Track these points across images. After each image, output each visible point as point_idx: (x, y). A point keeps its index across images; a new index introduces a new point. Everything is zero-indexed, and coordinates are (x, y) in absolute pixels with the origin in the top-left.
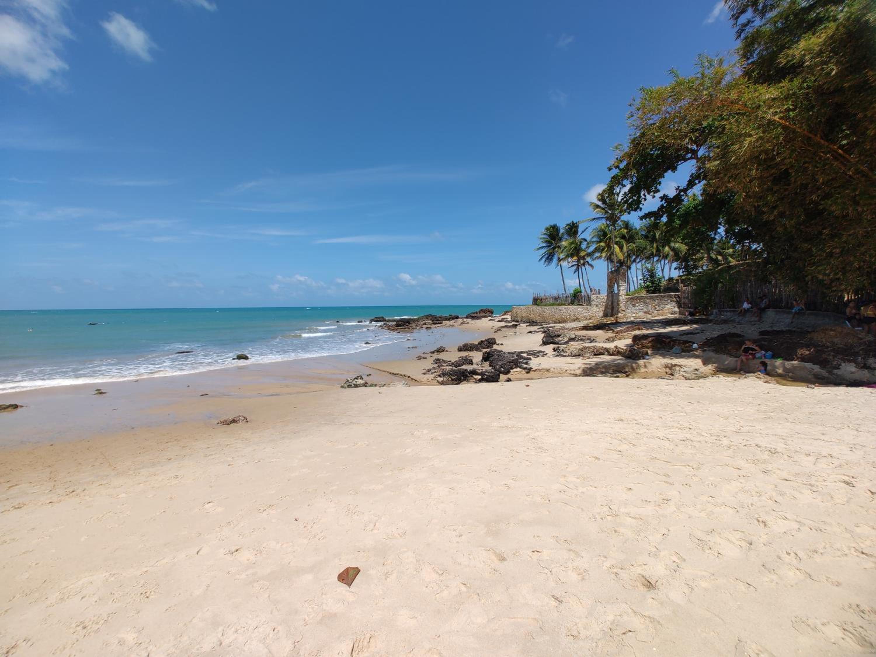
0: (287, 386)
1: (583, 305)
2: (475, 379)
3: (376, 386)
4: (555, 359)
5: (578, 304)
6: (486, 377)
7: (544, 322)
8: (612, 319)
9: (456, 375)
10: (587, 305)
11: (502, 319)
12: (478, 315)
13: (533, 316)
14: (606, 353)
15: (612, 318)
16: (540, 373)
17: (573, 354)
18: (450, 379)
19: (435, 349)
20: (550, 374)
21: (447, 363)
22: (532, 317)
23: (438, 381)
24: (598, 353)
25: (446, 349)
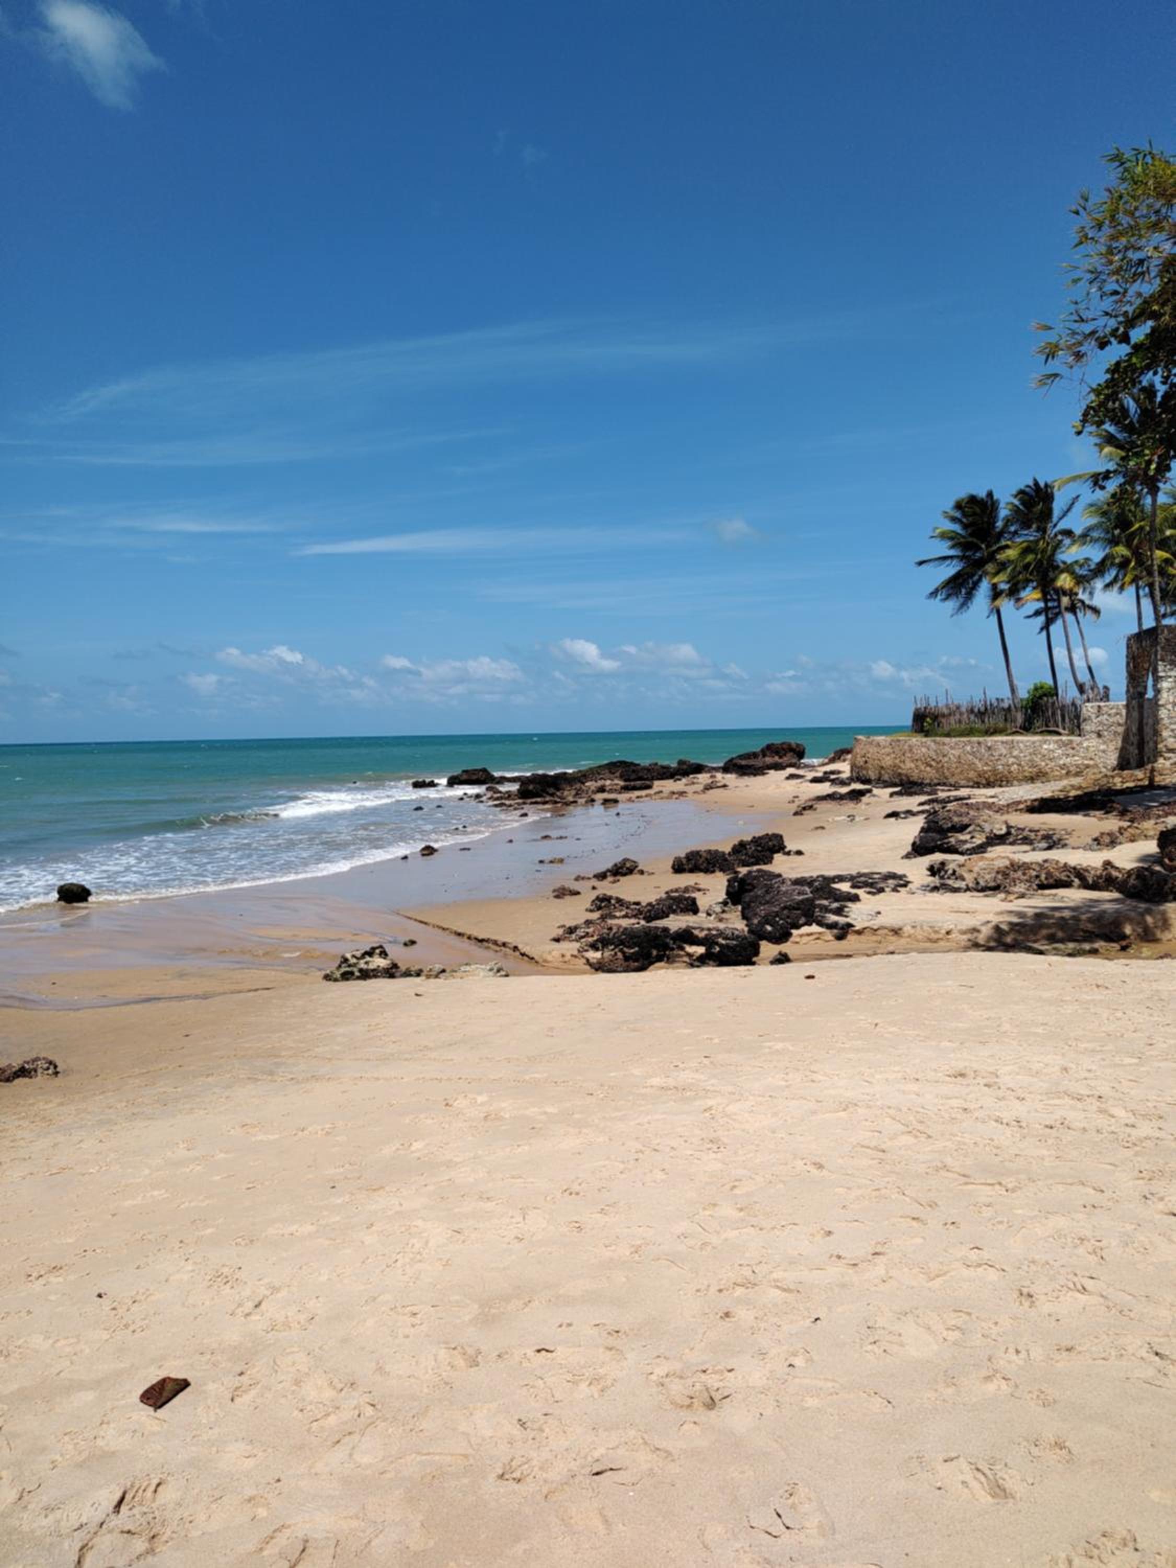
0: (182, 975)
1: (1059, 734)
2: (689, 955)
3: (418, 974)
4: (926, 899)
5: (1044, 728)
6: (718, 949)
7: (944, 784)
8: (1139, 776)
9: (635, 945)
10: (1072, 733)
11: (825, 773)
12: (758, 762)
13: (913, 765)
14: (1077, 881)
15: (1139, 774)
16: (874, 938)
17: (982, 883)
18: (620, 955)
19: (609, 865)
20: (903, 941)
21: (627, 908)
22: (909, 767)
23: (588, 960)
24: (1051, 881)
25: (640, 868)
